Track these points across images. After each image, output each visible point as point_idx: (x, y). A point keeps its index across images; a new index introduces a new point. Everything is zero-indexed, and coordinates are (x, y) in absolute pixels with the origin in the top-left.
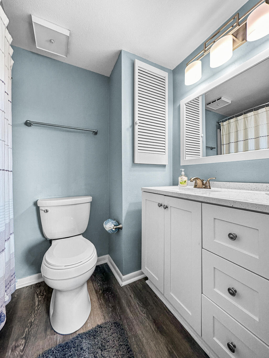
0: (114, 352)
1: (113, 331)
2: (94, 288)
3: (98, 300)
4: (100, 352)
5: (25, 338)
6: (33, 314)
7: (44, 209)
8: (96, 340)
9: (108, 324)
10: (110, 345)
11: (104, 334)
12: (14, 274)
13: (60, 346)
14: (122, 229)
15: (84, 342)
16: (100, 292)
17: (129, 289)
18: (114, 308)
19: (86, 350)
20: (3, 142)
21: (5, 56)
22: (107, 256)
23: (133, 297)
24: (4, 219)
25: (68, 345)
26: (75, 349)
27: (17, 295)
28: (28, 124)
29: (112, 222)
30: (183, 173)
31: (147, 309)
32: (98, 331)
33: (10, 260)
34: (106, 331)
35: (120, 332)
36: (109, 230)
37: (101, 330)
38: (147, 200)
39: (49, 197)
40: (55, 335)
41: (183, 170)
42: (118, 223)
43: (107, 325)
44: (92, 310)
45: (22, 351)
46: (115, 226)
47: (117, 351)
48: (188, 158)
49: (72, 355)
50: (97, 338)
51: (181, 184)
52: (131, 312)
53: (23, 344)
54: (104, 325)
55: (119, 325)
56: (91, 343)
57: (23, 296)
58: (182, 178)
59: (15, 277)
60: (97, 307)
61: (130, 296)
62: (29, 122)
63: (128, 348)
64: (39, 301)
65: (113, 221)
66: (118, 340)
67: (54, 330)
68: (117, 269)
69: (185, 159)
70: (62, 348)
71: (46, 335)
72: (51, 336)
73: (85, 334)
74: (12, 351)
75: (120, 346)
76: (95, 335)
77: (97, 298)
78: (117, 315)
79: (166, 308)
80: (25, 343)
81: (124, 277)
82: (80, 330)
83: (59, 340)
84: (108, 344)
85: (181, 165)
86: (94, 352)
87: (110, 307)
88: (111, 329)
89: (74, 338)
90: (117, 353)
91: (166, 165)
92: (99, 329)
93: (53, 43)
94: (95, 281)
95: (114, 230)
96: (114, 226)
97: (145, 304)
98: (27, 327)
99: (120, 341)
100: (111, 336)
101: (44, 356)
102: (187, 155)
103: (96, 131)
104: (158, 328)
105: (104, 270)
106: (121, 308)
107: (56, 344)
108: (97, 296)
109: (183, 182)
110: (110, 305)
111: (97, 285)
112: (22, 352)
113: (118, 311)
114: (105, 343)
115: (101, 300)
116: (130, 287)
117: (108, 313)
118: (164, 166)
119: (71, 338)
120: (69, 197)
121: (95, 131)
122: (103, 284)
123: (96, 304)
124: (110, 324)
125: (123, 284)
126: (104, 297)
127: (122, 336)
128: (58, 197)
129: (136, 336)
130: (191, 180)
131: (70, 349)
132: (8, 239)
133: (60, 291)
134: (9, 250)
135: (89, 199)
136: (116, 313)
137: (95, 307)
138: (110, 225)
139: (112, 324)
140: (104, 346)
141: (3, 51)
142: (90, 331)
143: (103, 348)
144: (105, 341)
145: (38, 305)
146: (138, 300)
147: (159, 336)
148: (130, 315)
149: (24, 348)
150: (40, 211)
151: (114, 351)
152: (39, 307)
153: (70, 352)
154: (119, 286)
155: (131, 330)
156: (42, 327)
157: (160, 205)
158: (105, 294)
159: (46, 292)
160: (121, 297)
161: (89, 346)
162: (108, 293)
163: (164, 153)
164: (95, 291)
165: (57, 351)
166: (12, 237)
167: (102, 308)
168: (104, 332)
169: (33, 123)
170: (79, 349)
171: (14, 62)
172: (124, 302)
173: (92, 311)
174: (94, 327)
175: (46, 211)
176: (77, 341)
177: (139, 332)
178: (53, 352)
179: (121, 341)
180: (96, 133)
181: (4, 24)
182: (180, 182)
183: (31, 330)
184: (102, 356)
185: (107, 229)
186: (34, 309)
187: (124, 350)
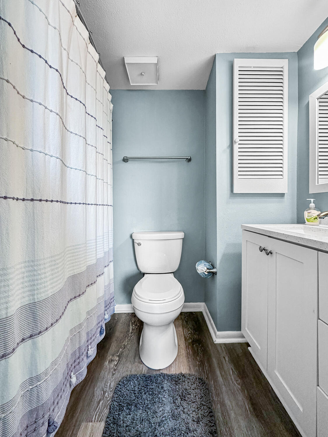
0: (194, 408)
1: (197, 386)
2: (184, 334)
3: (186, 348)
4: (179, 399)
5: (119, 356)
6: (127, 339)
7: (138, 242)
8: (177, 387)
9: (193, 376)
10: (191, 399)
11: (186, 384)
12: (113, 297)
13: (144, 376)
14: (216, 275)
15: (166, 383)
16: (189, 340)
17: (223, 349)
18: (202, 364)
19: (166, 391)
20: (102, 181)
21: (103, 106)
22: (203, 304)
23: (227, 360)
24: (103, 247)
25: (151, 378)
26: (157, 385)
27: (117, 318)
28: (125, 160)
29: (205, 265)
30: (312, 205)
31: (243, 381)
32: (180, 379)
33: (109, 284)
34: (188, 383)
35: (205, 391)
36: (201, 273)
37: (184, 379)
38: (247, 242)
39: (142, 231)
40: (142, 365)
41: (312, 200)
42: (212, 267)
43: (191, 378)
44: (178, 355)
45: (116, 365)
46: (208, 269)
47: (197, 408)
48: (321, 182)
49: (153, 389)
50: (179, 385)
51: (308, 221)
52: (222, 376)
53: (117, 361)
54: (188, 375)
55: (205, 383)
56: (172, 387)
57: (121, 321)
58: (309, 212)
59: (114, 301)
60: (184, 355)
61: (224, 358)
62: (125, 158)
63: (211, 412)
64: (133, 329)
65: (206, 263)
66: (201, 399)
67: (141, 360)
68: (212, 322)
69: (317, 184)
70: (146, 378)
71: (134, 362)
72: (138, 364)
73: (168, 376)
74: (109, 362)
75: (202, 405)
76: (177, 382)
77: (185, 347)
78: (204, 372)
79: (271, 390)
80: (119, 360)
81: (218, 333)
82: (163, 370)
83: (145, 371)
84: (189, 396)
85: (309, 193)
86: (174, 397)
87: (198, 361)
88: (194, 383)
89: (157, 375)
90: (197, 410)
91: (285, 193)
92: (182, 377)
93: (143, 75)
94: (186, 327)
95: (206, 273)
96: (206, 269)
97: (242, 374)
98: (121, 347)
99: (202, 400)
100: (193, 390)
101: (130, 377)
102: (320, 177)
103: (190, 157)
104: (254, 409)
105: (198, 318)
106: (210, 366)
107: (142, 372)
108: (186, 344)
109: (313, 218)
110: (198, 358)
111: (188, 333)
112: (116, 367)
113: (206, 368)
114: (186, 394)
115: (189, 350)
116: (225, 347)
117: (194, 366)
118: (282, 195)
119: (155, 373)
120: (161, 231)
121: (188, 158)
122: (194, 334)
123: (183, 352)
124: (195, 377)
125: (218, 341)
126: (193, 347)
127: (205, 396)
128: (152, 231)
129: (223, 404)
130: (320, 217)
131: (152, 383)
132: (108, 265)
133: (146, 324)
134: (109, 276)
135: (181, 235)
136: (203, 369)
137: (182, 353)
138: (202, 267)
139: (196, 379)
140: (184, 396)
141: (102, 102)
142: (173, 375)
143: (183, 398)
144: (186, 392)
145: (132, 333)
146: (233, 366)
147: (254, 420)
148: (220, 379)
149: (117, 364)
150: (135, 243)
151: (194, 406)
152: (132, 335)
153: (152, 386)
154: (212, 341)
155: (218, 395)
156: (132, 354)
157: (262, 249)
158: (194, 344)
159: (139, 323)
160: (212, 354)
161: (170, 389)
162: (197, 344)
163: (281, 177)
164: (184, 338)
165: (141, 379)
166: (112, 264)
167: (188, 358)
168: (186, 382)
169: (129, 159)
170: (160, 387)
171: (113, 105)
172: (215, 361)
173: (177, 357)
174: (178, 373)
175: (139, 245)
176: (159, 379)
177: (227, 402)
178: (138, 379)
179: (204, 400)
180: (189, 160)
181: (102, 78)
182: (307, 219)
183: (124, 351)
184: (181, 405)
185: (199, 272)
186: (128, 335)
187: (206, 411)
